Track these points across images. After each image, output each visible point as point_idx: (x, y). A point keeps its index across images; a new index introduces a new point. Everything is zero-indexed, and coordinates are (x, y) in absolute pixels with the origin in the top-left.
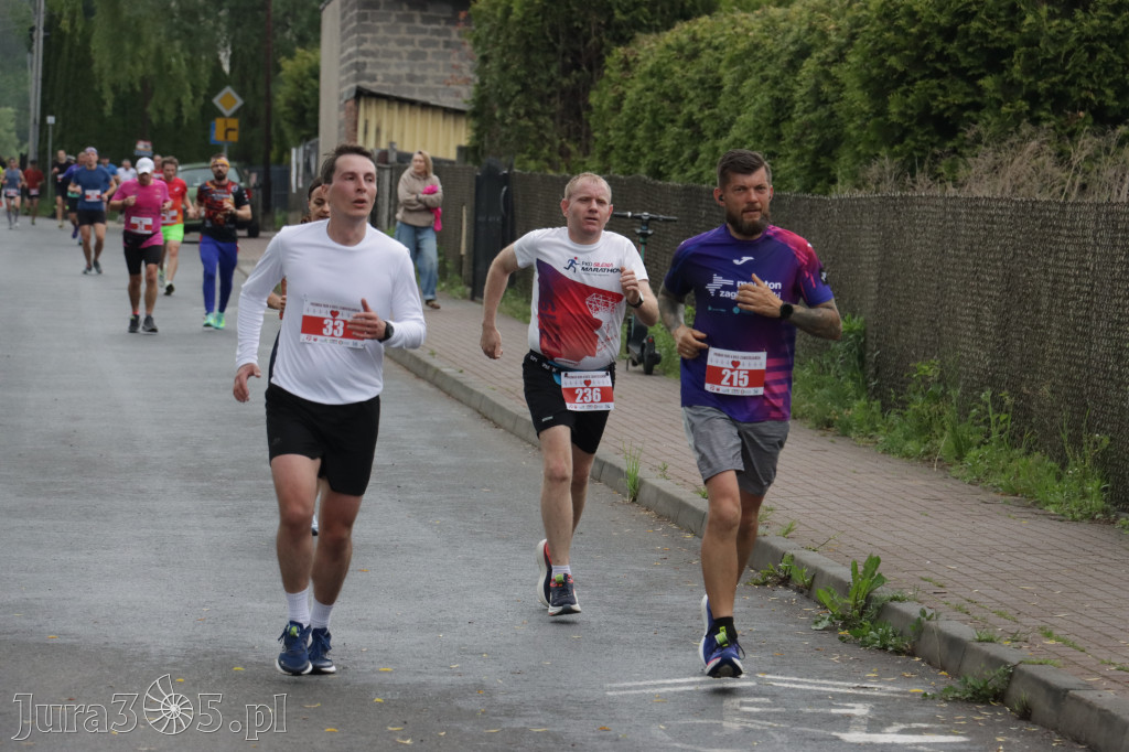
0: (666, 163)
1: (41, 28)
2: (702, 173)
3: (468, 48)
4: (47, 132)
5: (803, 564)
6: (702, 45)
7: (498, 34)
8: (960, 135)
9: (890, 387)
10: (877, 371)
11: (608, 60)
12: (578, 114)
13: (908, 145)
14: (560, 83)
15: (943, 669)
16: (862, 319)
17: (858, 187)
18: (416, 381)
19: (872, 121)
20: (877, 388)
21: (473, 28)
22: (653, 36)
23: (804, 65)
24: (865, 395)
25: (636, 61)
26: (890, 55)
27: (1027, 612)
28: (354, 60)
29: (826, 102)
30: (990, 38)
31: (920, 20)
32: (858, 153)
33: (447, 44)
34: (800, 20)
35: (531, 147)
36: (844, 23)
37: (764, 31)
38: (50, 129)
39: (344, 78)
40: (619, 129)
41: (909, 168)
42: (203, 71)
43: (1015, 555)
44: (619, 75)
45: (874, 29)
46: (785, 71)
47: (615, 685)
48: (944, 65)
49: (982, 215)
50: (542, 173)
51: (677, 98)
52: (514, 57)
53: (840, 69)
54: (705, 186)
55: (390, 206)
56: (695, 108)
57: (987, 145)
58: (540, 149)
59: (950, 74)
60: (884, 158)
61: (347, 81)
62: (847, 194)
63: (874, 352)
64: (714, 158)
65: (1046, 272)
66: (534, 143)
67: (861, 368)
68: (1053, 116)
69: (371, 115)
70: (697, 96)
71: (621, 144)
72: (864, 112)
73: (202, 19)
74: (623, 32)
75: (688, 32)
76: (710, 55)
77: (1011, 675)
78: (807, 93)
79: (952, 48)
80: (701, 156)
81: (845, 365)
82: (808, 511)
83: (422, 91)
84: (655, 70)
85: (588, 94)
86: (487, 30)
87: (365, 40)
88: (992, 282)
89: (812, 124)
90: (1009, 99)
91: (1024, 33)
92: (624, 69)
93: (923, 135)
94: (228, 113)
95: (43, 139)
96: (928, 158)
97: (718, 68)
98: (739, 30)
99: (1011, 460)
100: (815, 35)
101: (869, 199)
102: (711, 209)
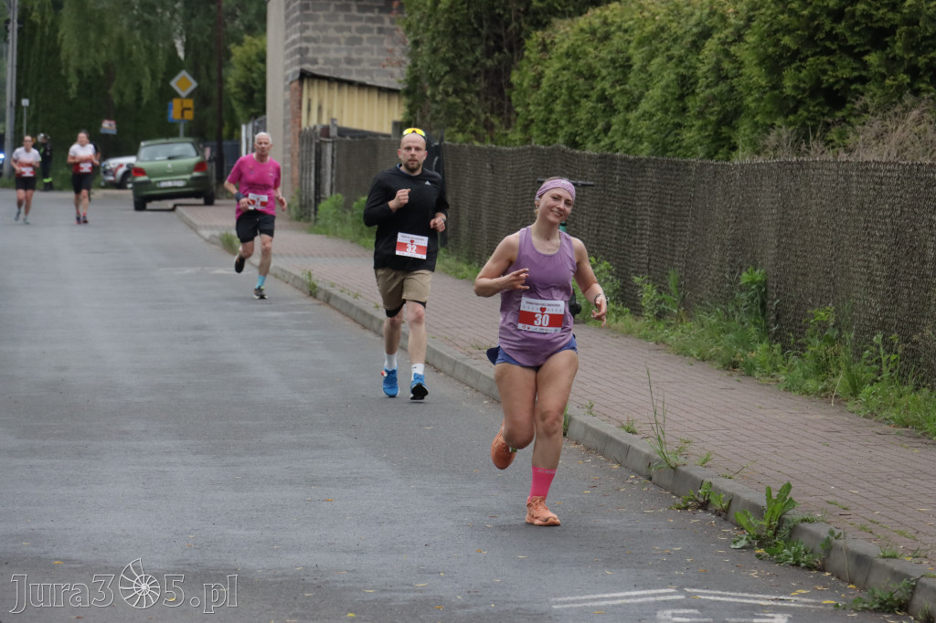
0: (581, 134)
1: (15, 21)
2: (614, 142)
3: (400, 32)
4: (22, 113)
5: (720, 490)
6: (613, 29)
7: (428, 22)
8: (848, 106)
9: (789, 331)
10: (778, 317)
11: (528, 43)
12: (501, 91)
13: (801, 115)
14: (484, 64)
15: (852, 583)
16: (763, 271)
17: (758, 153)
18: (363, 331)
19: (768, 94)
20: (777, 333)
21: (406, 15)
22: (568, 21)
23: (707, 44)
24: (767, 338)
25: (553, 43)
26: (784, 35)
27: (925, 531)
28: (298, 46)
29: (726, 77)
30: (875, 19)
31: (811, 3)
32: (756, 123)
33: (381, 30)
34: (702, 5)
35: (459, 121)
36: (742, 7)
37: (669, 15)
38: (25, 111)
39: (288, 62)
40: (539, 105)
41: (803, 135)
42: (160, 58)
43: (912, 480)
44: (538, 56)
45: (770, 12)
46: (689, 50)
47: (560, 599)
48: (833, 43)
49: (872, 176)
50: (470, 144)
51: (591, 76)
52: (443, 41)
53: (739, 48)
54: (618, 154)
55: (332, 176)
56: (607, 85)
57: (872, 115)
58: (467, 123)
59: (838, 52)
60: (780, 127)
61: (292, 64)
62: (748, 160)
63: (775, 300)
64: (625, 129)
65: (931, 227)
66: (462, 117)
67: (763, 315)
68: (932, 88)
69: (314, 94)
70: (609, 74)
71: (541, 117)
72: (761, 86)
73: (159, 10)
74: (539, 17)
75: (600, 16)
76: (620, 37)
77: (914, 588)
78: (709, 70)
79: (840, 28)
80: (613, 128)
81: (749, 312)
82: (721, 443)
83: (358, 72)
84: (571, 51)
85: (510, 73)
86: (418, 17)
87: (307, 28)
88: (881, 237)
89: (714, 98)
90: (892, 72)
91: (905, 14)
92: (542, 51)
93: (815, 106)
94: (183, 94)
95: (18, 120)
96: (820, 126)
97: (627, 49)
98: (646, 14)
99: (901, 396)
100: (716, 18)
101: (768, 164)
102: (625, 175)
